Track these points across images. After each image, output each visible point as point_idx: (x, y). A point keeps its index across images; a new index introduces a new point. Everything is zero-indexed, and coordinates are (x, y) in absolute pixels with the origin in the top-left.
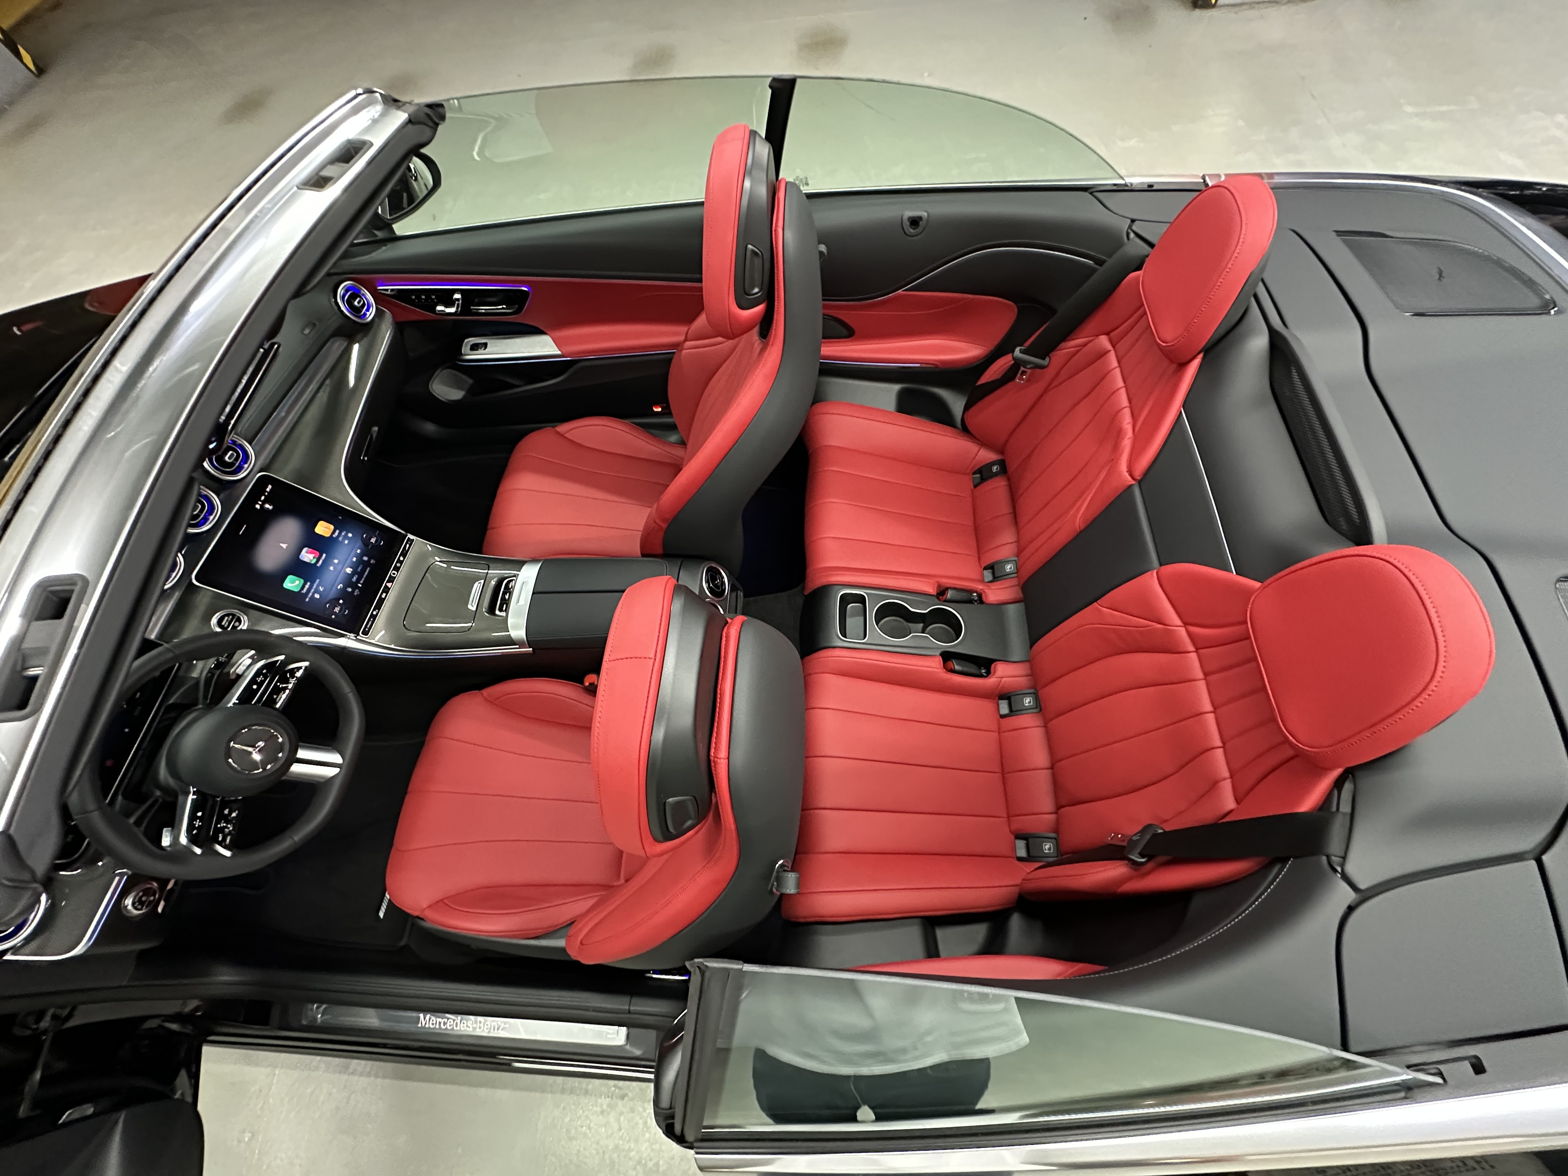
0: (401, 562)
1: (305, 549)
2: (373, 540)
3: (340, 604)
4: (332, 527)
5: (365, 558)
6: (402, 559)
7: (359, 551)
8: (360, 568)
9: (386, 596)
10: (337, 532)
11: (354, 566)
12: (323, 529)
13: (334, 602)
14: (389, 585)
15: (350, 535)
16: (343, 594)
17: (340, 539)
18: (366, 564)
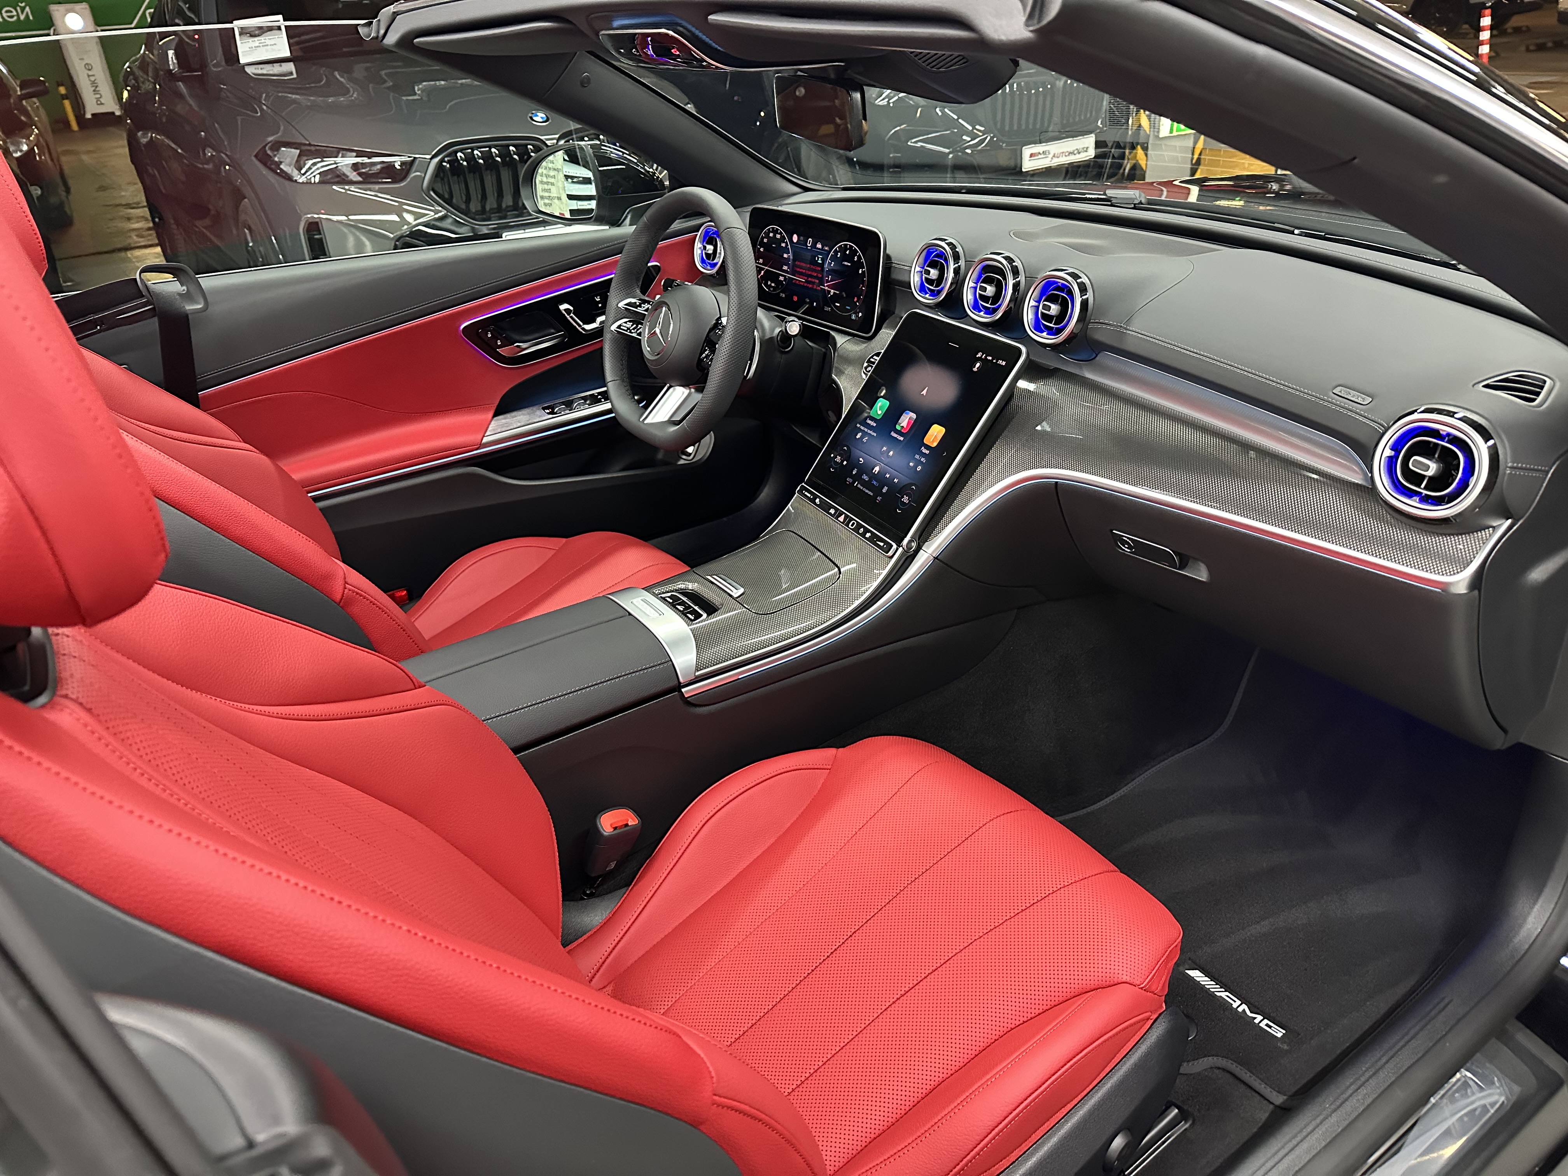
0: (863, 535)
1: (914, 416)
2: (905, 499)
3: (842, 461)
4: (935, 444)
5: (885, 490)
6: (868, 535)
7: (896, 480)
8: (875, 483)
9: (830, 514)
10: (927, 452)
11: (880, 478)
12: (936, 432)
13: (847, 456)
14: (841, 519)
15: (919, 468)
16: (853, 464)
17: (917, 457)
18: (877, 491)
